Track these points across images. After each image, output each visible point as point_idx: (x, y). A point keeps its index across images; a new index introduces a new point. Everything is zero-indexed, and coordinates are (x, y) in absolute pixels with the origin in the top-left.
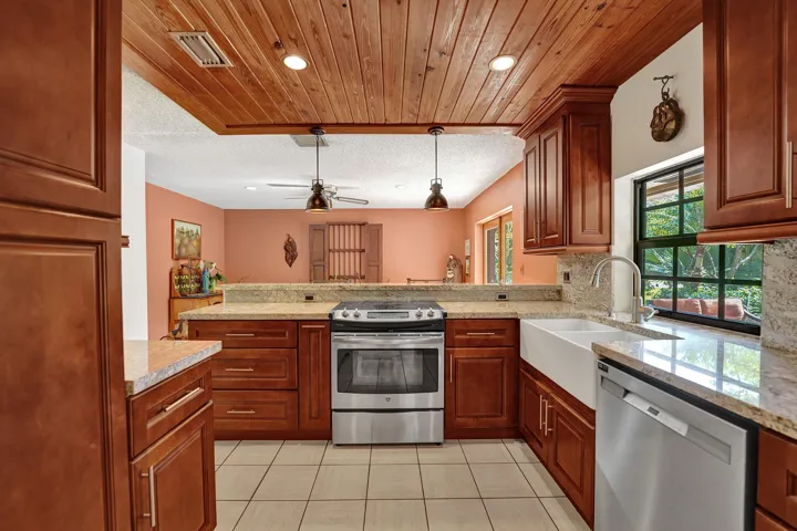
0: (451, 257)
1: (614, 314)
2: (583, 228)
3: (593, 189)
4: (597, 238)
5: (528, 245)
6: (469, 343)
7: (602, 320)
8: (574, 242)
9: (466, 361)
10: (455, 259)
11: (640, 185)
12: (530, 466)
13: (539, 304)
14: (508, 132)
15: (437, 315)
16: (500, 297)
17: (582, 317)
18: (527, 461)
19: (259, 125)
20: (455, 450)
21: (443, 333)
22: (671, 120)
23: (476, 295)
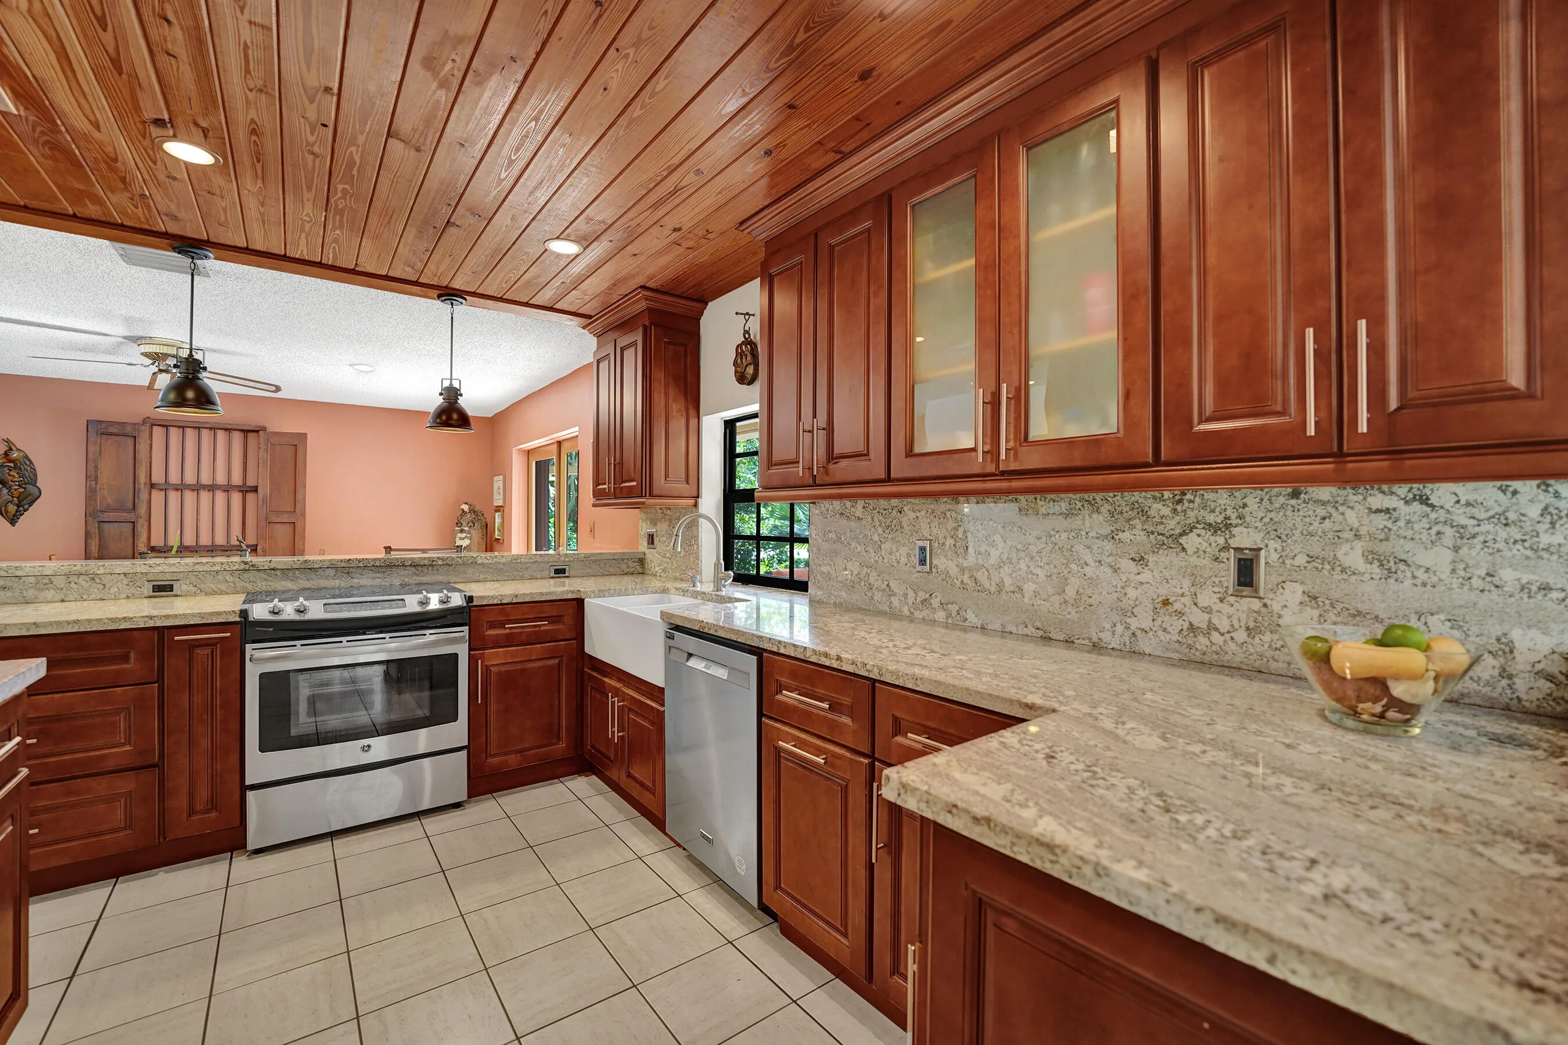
0: (465, 507)
1: (698, 584)
2: (666, 476)
3: (678, 425)
4: (682, 488)
5: (598, 494)
6: (509, 641)
7: (684, 592)
8: (655, 492)
9: (503, 669)
10: (472, 511)
11: (730, 426)
12: (600, 799)
13: (613, 579)
14: (572, 324)
15: (457, 600)
16: (557, 571)
17: (665, 591)
18: (595, 793)
19: (25, 208)
20: (487, 808)
21: (466, 629)
22: (750, 364)
23: (516, 569)
